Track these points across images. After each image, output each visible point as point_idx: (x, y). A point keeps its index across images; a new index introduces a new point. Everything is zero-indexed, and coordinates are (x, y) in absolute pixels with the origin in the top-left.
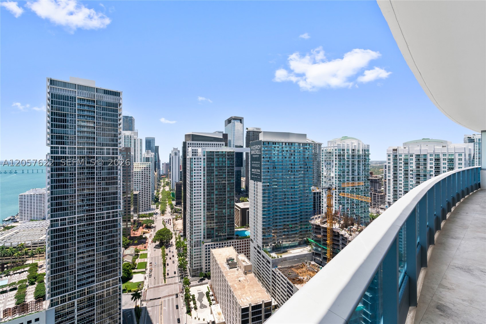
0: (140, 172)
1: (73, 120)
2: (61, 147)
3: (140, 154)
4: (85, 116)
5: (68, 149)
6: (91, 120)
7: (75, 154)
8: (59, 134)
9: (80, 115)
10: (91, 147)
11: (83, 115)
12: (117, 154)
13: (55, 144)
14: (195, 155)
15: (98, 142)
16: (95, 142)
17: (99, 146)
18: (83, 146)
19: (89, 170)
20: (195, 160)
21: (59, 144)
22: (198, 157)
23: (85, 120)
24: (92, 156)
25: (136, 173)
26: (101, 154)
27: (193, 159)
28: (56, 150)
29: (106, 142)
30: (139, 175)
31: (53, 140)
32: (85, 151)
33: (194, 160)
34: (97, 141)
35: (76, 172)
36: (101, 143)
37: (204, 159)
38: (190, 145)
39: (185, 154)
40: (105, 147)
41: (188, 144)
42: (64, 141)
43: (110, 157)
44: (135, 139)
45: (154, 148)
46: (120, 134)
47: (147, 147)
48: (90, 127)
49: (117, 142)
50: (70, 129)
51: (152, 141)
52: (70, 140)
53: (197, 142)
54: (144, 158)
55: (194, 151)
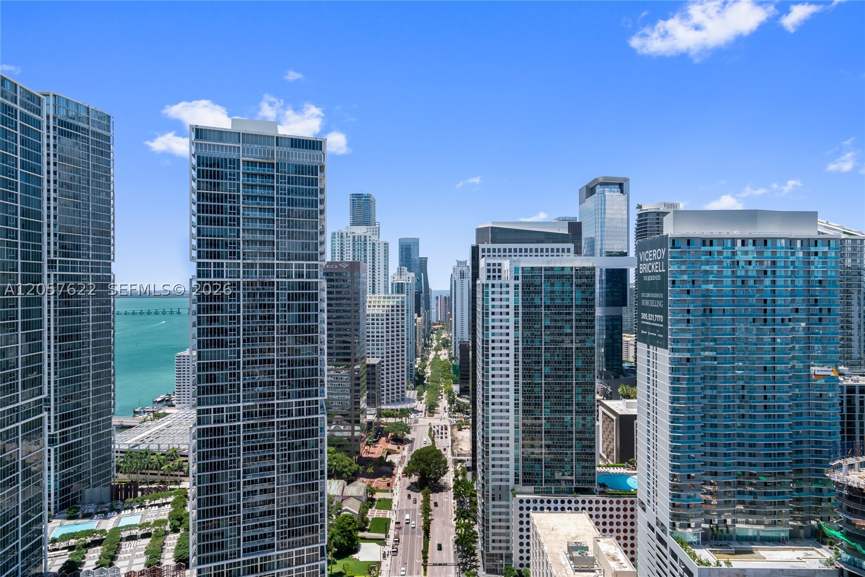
0: (382, 315)
1: (234, 207)
2: (214, 263)
3: (385, 275)
4: (256, 197)
5: (227, 267)
6: (268, 204)
7: (239, 277)
8: (211, 236)
9: (248, 196)
10: (268, 262)
11: (252, 196)
12: (317, 278)
13: (204, 258)
14: (495, 277)
15: (279, 251)
16: (275, 251)
17: (282, 260)
18: (252, 259)
19: (264, 311)
20: (493, 289)
21: (211, 258)
22: (503, 281)
23: (256, 206)
24: (268, 280)
25: (375, 318)
26: (285, 278)
27: (490, 286)
28: (205, 269)
29: (294, 252)
30: (380, 322)
31: (201, 249)
32: (256, 271)
33: (490, 289)
34: (278, 248)
35: (241, 314)
36: (285, 253)
37: (515, 286)
38: (486, 254)
39: (475, 276)
40: (294, 262)
41: (483, 250)
42: (220, 250)
43: (303, 282)
44: (374, 244)
45: (418, 262)
46: (322, 233)
47: (401, 260)
48: (265, 219)
49: (317, 250)
50: (230, 225)
51: (412, 247)
52: (230, 248)
53: (502, 246)
54: (392, 284)
55: (491, 268)
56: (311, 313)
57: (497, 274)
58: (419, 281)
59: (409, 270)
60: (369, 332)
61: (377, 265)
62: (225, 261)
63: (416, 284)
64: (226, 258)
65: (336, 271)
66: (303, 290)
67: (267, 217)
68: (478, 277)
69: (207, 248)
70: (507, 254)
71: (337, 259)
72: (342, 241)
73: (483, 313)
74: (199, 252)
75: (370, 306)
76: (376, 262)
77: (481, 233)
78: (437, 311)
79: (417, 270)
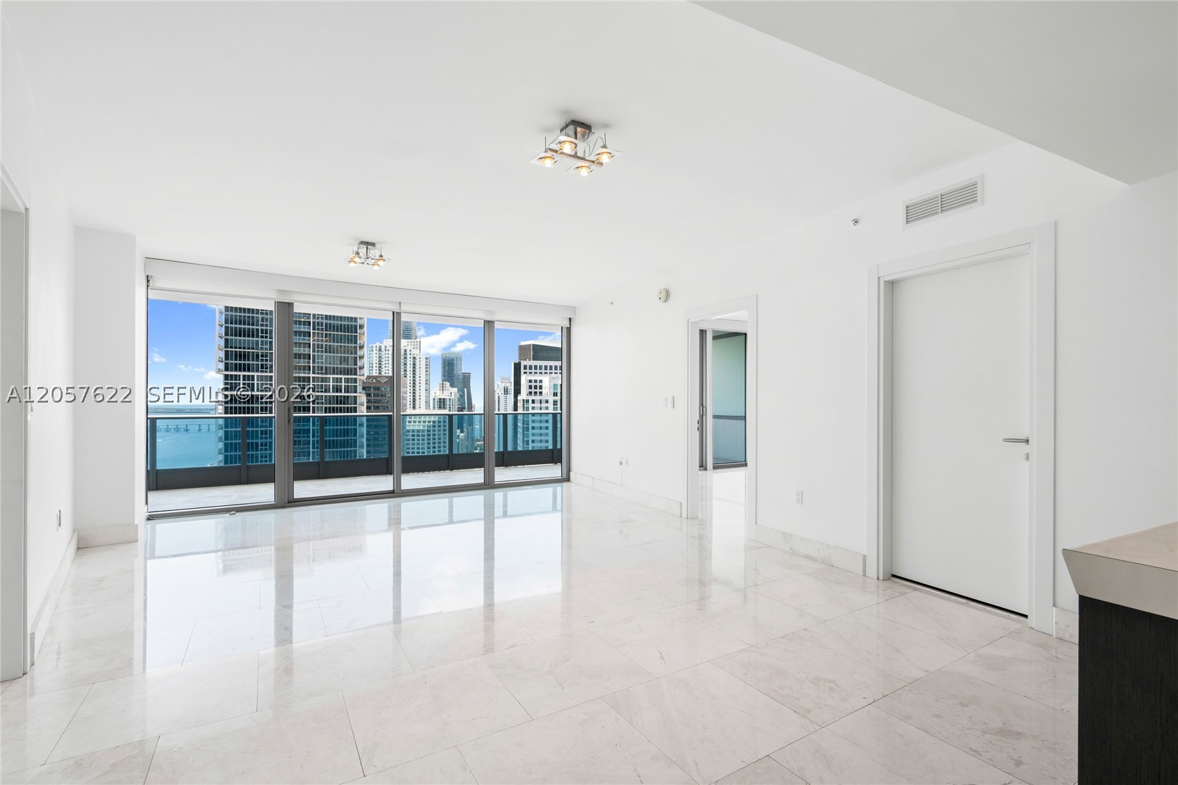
0: (423, 431)
1: (267, 319)
2: (244, 376)
3: (426, 390)
5: (258, 381)
8: (240, 348)
10: (303, 375)
12: (356, 392)
13: (232, 371)
14: (536, 393)
15: (316, 365)
16: (311, 365)
17: (318, 373)
19: (299, 426)
20: (533, 405)
21: (240, 370)
22: (543, 398)
25: (416, 433)
26: (322, 392)
27: (530, 402)
28: (234, 382)
29: (332, 366)
30: (421, 438)
31: (229, 362)
33: (531, 405)
34: (314, 362)
36: (322, 367)
37: (554, 402)
38: (528, 371)
39: (517, 391)
40: (331, 376)
41: (525, 367)
42: (251, 362)
43: (341, 396)
44: (414, 358)
45: (461, 377)
46: (361, 347)
47: (444, 376)
48: (300, 332)
49: (356, 364)
50: (262, 337)
51: (455, 362)
52: (262, 360)
53: (543, 363)
54: (434, 399)
55: (533, 384)
56: (349, 427)
57: (538, 390)
58: (462, 396)
59: (452, 386)
60: (409, 449)
61: (417, 379)
62: (256, 374)
63: (459, 400)
64: (258, 371)
65: (374, 385)
66: (341, 404)
67: (302, 330)
68: (520, 393)
69: (236, 360)
70: (548, 371)
71: (375, 373)
72: (380, 354)
73: (524, 427)
74: (226, 364)
75: (409, 422)
76: (417, 377)
77: (523, 350)
78: (481, 427)
79: (461, 385)
